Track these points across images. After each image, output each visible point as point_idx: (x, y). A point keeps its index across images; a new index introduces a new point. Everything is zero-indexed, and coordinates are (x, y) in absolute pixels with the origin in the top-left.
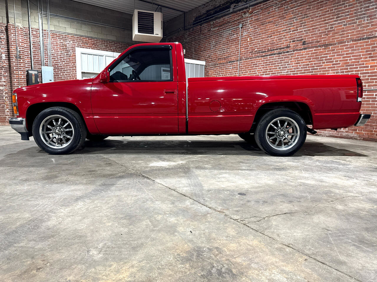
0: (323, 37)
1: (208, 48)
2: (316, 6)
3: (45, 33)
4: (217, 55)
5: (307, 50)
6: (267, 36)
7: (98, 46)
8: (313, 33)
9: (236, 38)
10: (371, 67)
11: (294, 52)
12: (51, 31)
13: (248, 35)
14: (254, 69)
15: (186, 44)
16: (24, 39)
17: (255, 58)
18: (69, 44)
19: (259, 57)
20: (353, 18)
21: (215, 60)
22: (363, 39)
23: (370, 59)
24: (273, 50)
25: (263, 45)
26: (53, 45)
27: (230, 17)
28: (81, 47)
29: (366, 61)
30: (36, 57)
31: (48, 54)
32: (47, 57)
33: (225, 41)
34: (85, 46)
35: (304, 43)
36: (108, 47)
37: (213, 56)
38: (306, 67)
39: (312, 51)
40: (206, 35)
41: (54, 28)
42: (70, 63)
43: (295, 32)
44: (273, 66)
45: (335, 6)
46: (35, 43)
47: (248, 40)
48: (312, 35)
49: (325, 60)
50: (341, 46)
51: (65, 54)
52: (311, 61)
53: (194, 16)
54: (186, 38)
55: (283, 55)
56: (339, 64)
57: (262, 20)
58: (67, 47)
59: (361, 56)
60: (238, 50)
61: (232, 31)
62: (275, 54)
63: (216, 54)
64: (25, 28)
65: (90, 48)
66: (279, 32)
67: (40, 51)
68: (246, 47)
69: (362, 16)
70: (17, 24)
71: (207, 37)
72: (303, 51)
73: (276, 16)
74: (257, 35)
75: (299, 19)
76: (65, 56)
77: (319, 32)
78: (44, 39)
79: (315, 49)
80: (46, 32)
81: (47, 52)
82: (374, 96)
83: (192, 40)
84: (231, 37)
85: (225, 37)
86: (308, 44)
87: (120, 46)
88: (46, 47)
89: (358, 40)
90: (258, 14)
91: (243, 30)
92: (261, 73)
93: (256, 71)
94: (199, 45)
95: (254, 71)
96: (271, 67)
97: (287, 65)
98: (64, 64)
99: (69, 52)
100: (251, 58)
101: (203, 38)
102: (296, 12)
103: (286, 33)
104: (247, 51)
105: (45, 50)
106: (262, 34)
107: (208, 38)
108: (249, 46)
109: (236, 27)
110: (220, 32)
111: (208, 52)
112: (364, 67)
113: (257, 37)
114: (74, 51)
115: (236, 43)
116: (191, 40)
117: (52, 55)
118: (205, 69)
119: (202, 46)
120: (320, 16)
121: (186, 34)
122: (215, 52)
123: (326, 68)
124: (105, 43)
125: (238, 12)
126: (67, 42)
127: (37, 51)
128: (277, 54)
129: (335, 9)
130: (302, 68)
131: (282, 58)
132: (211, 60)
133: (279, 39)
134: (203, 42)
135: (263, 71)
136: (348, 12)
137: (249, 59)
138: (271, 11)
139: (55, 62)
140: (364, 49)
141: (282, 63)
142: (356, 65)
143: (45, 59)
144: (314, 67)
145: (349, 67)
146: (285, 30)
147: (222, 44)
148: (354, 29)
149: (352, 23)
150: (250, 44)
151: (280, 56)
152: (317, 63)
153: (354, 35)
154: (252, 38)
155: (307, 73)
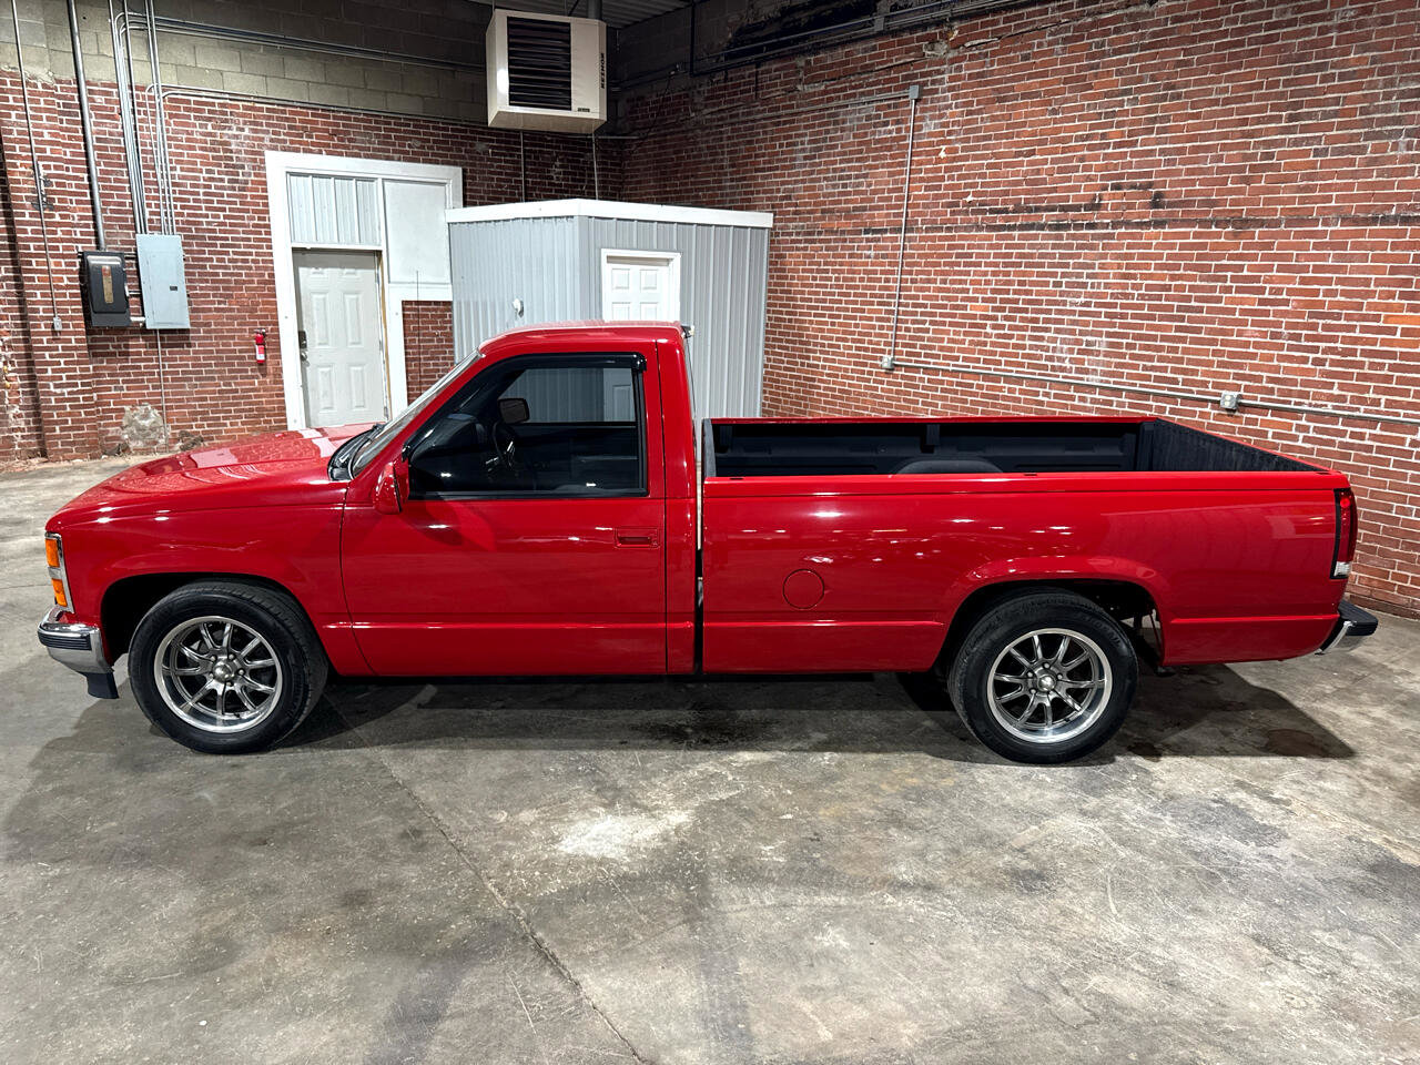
0: (1230, 185)
1: (785, 160)
2: (1215, 59)
3: (141, 100)
4: (818, 196)
5: (1167, 230)
6: (1014, 150)
7: (350, 140)
8: (1196, 166)
9: (894, 139)
10: (1405, 332)
11: (1117, 231)
12: (164, 91)
13: (942, 133)
14: (961, 273)
15: (699, 132)
16: (61, 129)
17: (965, 229)
18: (236, 137)
19: (980, 229)
20: (1355, 131)
21: (809, 212)
22: (1385, 221)
23: (1403, 301)
24: (1038, 209)
25: (997, 184)
26: (177, 147)
27: (874, 48)
28: (284, 149)
29: (1388, 308)
30: (111, 196)
31: (157, 183)
32: (153, 194)
33: (852, 144)
34: (300, 143)
35: (1157, 201)
36: (394, 144)
37: (804, 197)
38: (1159, 298)
39: (1186, 235)
40: (777, 109)
41: (174, 78)
42: (246, 215)
43: (1125, 150)
44: (1031, 274)
45: (1286, 71)
46: (105, 140)
47: (942, 155)
48: (1190, 172)
49: (1234, 279)
50: (1298, 235)
51: (226, 178)
52: (1181, 277)
53: (730, 21)
54: (698, 107)
55: (1074, 237)
56: (1286, 302)
57: (999, 81)
58: (231, 151)
59: (1372, 288)
60: (901, 190)
61: (878, 109)
62: (1042, 227)
63: (813, 188)
64: (59, 82)
65: (320, 152)
66: (1063, 140)
67: (128, 175)
68: (933, 182)
69: (1389, 128)
70: (27, 70)
71: (778, 117)
72: (1152, 229)
73: (1055, 72)
74: (978, 139)
75: (1145, 100)
76: (223, 188)
77: (1218, 167)
78: (138, 124)
79: (1197, 229)
80: (146, 93)
81: (155, 175)
82: (1407, 448)
83: (722, 119)
84: (874, 133)
85: (851, 129)
86: (1170, 205)
87: (438, 136)
88: (149, 156)
89: (1366, 221)
90: (986, 55)
91: (924, 110)
92: (984, 291)
93: (965, 282)
94: (750, 142)
95: (961, 282)
96: (1024, 274)
97: (1088, 276)
98: (222, 219)
99: (240, 171)
100: (949, 229)
101: (765, 119)
102: (1133, 70)
103: (1090, 148)
104: (937, 197)
105: (145, 167)
106: (997, 137)
107: (785, 123)
108: (942, 179)
109: (894, 94)
110: (834, 104)
111: (783, 175)
112: (1380, 330)
113: (977, 148)
114: (260, 167)
115: (892, 157)
116: (719, 120)
117: (174, 184)
118: (772, 242)
119: (760, 148)
120: (1227, 101)
121: (699, 92)
122: (812, 180)
123: (1233, 311)
124: (379, 129)
125: (906, 36)
126: (230, 132)
127: (116, 173)
128: (1051, 227)
129: (1287, 83)
130: (1142, 297)
131: (1070, 246)
132: (795, 213)
133: (1060, 170)
134: (765, 133)
135: (993, 286)
136: (1336, 101)
137: (941, 229)
138: (1035, 50)
139: (189, 215)
140: (1386, 258)
141: (1066, 265)
142: (1349, 316)
143: (149, 205)
144: (1188, 299)
145: (1321, 322)
146: (1088, 137)
147: (839, 154)
148: (1354, 175)
149: (1350, 151)
150: (947, 170)
151: (1060, 237)
152: (1202, 289)
153: (1352, 198)
154: (956, 150)
155: (1162, 318)
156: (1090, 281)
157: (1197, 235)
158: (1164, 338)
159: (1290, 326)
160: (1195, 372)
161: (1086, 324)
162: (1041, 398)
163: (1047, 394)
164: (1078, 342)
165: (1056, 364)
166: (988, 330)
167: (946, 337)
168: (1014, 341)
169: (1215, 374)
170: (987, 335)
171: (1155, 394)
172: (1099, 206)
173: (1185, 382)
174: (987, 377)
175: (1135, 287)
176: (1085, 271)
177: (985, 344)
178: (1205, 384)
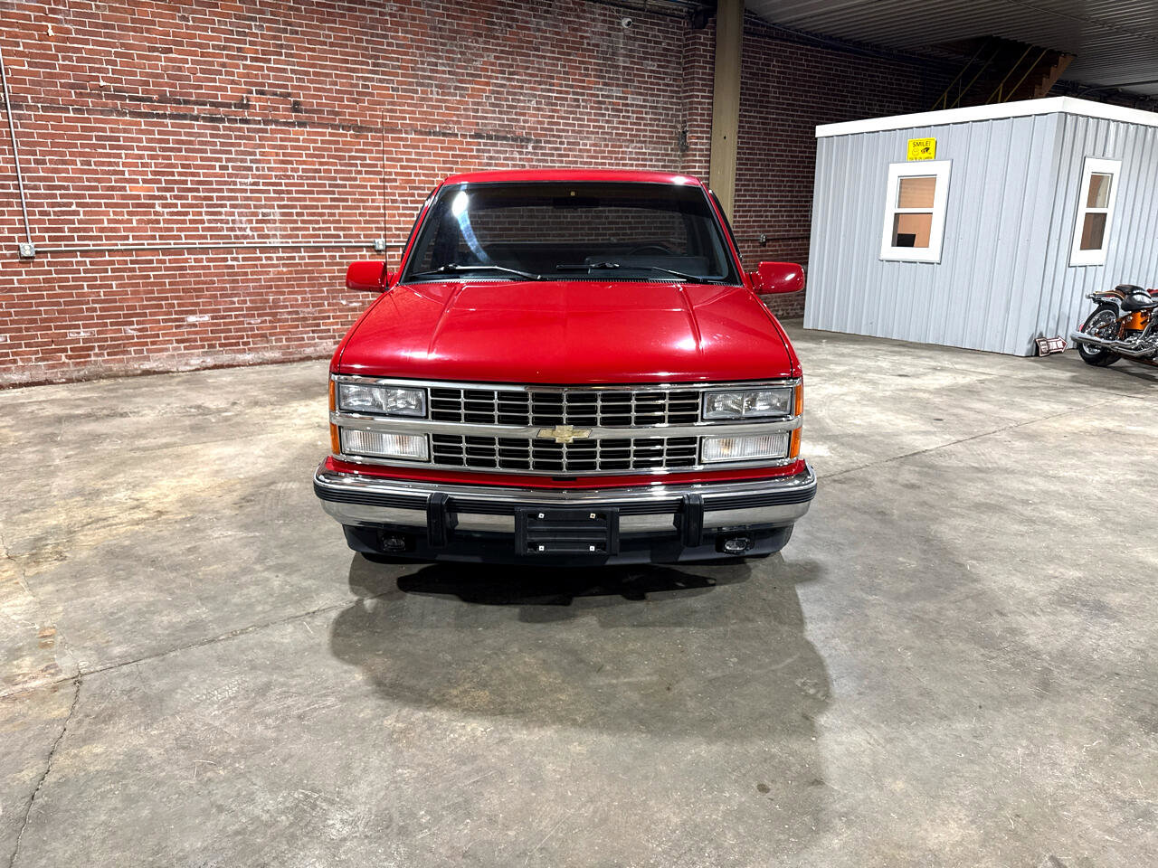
0: (346, 103)
5: (308, 129)
8: (320, 86)
11: (269, 127)
14: (109, 155)
17: (102, 112)
19: (121, 113)
20: (411, 80)
22: (435, 134)
24: (186, 102)
25: (132, 73)
35: (296, 107)
38: (314, 178)
39: (323, 134)
43: (262, 64)
44: (195, 159)
45: (366, 34)
47: (48, 32)
48: (316, 89)
49: (362, 165)
50: (393, 139)
52: (326, 163)
55: (230, 129)
56: (395, 180)
62: (196, 118)
66: (200, 46)
68: (40, 59)
69: (427, 81)
72: (297, 128)
74: (95, 25)
75: (269, 29)
77: (336, 89)
79: (330, 130)
89: (426, 134)
92: (145, 173)
93: (117, 164)
95: (110, 164)
96: (186, 158)
97: (252, 161)
100: (79, 111)
102: (254, 3)
103: (229, 57)
104: (50, 75)
106: (121, 28)
108: (55, 58)
113: (96, 34)
120: (331, 44)
123: (366, 187)
128: (204, 119)
129: (367, 42)
130: (300, 177)
133: (203, 71)
135: (153, 169)
136: (398, 60)
137: (66, 110)
140: (439, 155)
141: (229, 152)
144: (335, 179)
146: (224, 48)
148: (415, 105)
149: (409, 91)
150: (58, 49)
151: (218, 129)
152: (343, 172)
153: (417, 119)
154: (69, 31)
155: (318, 193)
156: (254, 166)
157: (331, 134)
158: (323, 207)
159: (400, 195)
160: (350, 229)
161: (259, 199)
162: (230, 263)
163: (235, 259)
164: (255, 214)
165: (238, 233)
166: (158, 209)
167: (105, 218)
168: (190, 217)
169: (363, 229)
170: (156, 213)
171: (326, 247)
172: (247, 106)
173: (345, 236)
174: (166, 252)
175: (293, 170)
176: (249, 158)
177: (158, 222)
178: (358, 236)
